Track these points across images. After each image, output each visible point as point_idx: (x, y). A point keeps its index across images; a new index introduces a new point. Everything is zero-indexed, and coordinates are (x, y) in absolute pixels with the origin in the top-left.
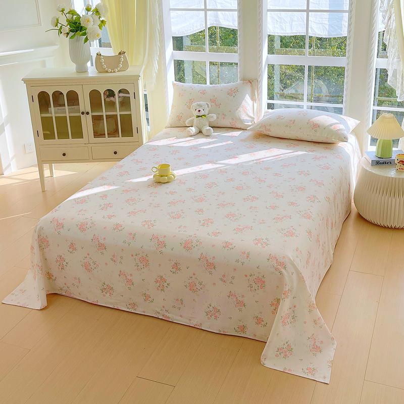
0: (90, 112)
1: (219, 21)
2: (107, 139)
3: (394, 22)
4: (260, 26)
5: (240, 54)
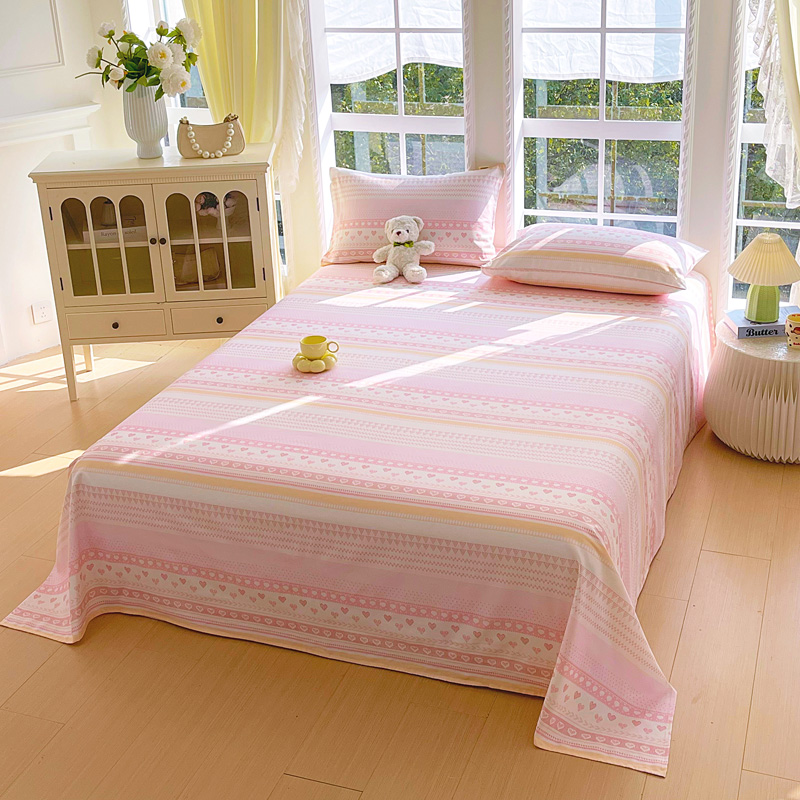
0: (168, 239)
1: (426, 54)
2: (202, 292)
3: (778, 50)
4: (509, 61)
5: (468, 119)
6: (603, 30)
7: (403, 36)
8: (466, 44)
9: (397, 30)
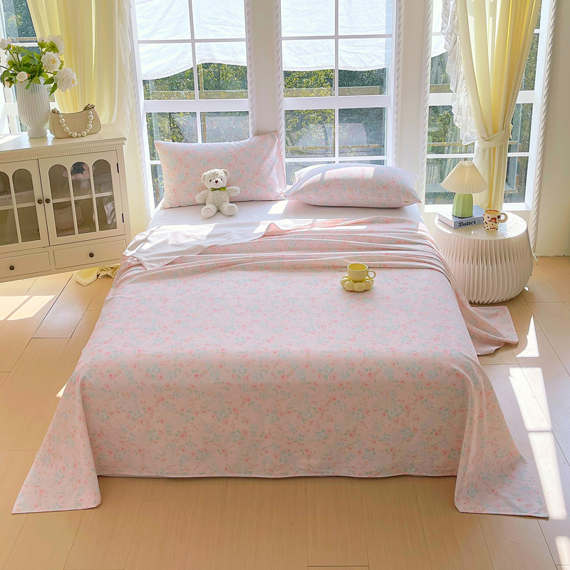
0: (51, 199)
1: (213, 56)
2: (78, 236)
4: (279, 60)
5: (252, 100)
6: (337, 37)
7: (197, 44)
8: (249, 49)
9: (193, 41)
